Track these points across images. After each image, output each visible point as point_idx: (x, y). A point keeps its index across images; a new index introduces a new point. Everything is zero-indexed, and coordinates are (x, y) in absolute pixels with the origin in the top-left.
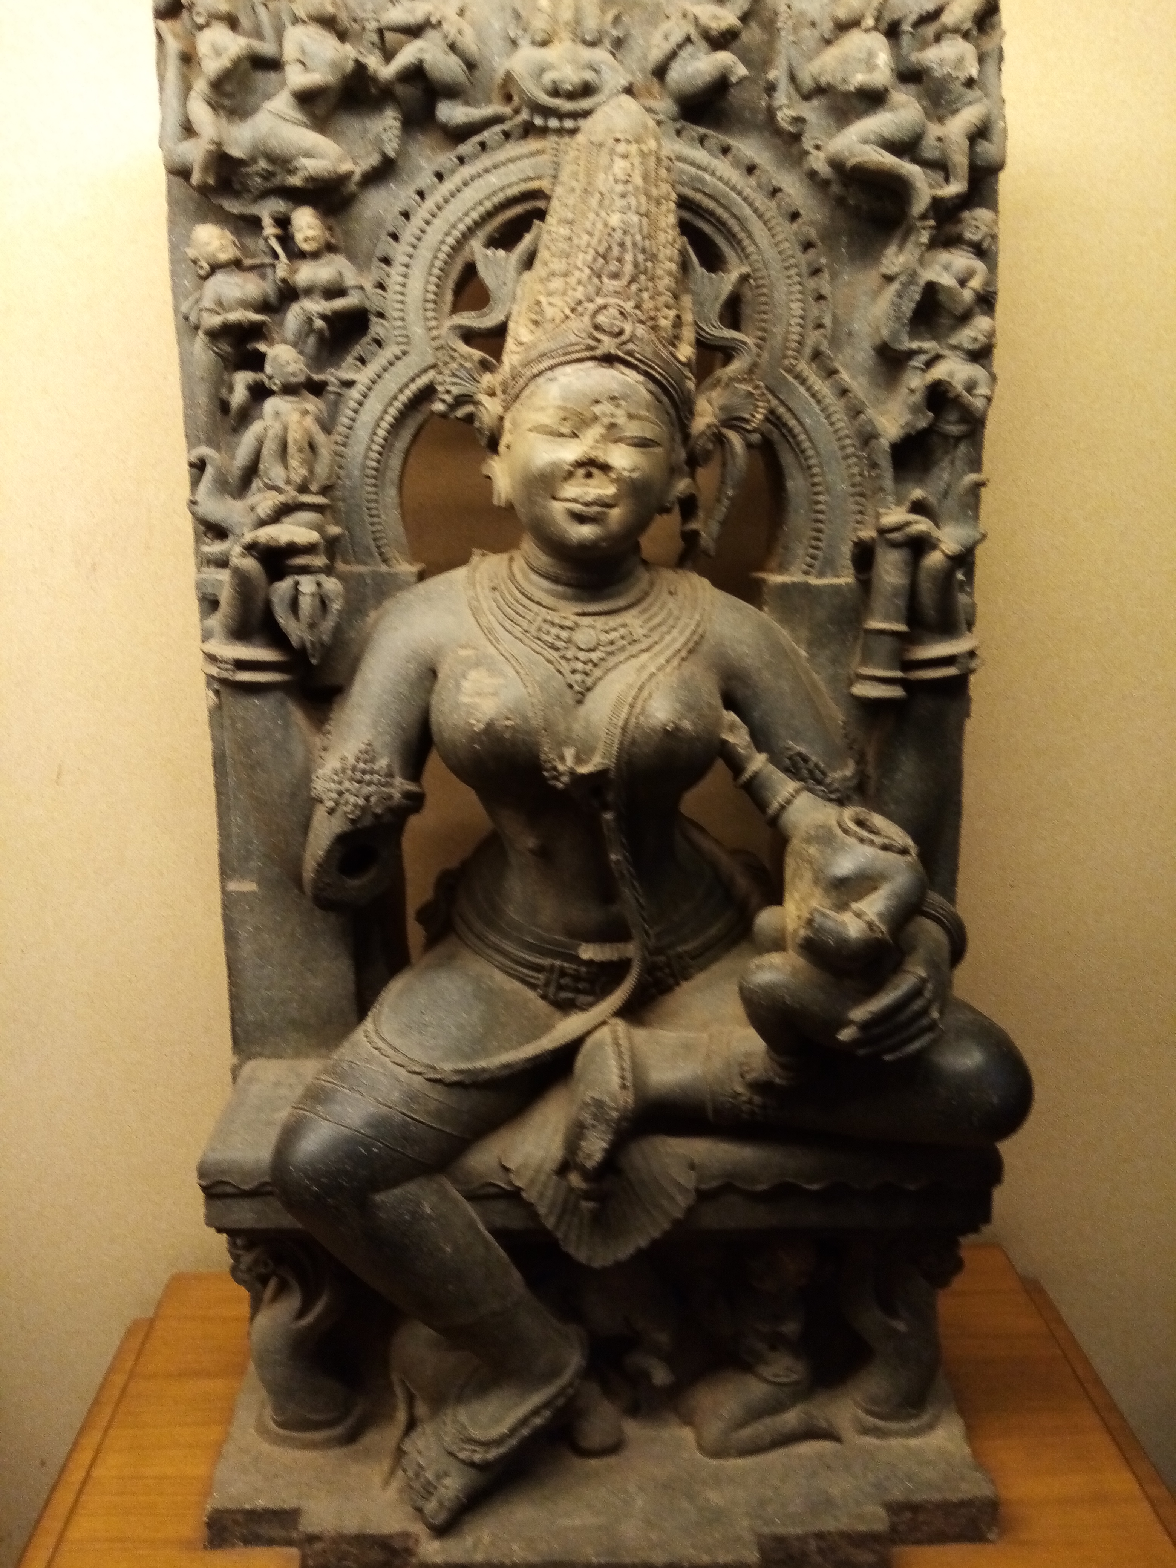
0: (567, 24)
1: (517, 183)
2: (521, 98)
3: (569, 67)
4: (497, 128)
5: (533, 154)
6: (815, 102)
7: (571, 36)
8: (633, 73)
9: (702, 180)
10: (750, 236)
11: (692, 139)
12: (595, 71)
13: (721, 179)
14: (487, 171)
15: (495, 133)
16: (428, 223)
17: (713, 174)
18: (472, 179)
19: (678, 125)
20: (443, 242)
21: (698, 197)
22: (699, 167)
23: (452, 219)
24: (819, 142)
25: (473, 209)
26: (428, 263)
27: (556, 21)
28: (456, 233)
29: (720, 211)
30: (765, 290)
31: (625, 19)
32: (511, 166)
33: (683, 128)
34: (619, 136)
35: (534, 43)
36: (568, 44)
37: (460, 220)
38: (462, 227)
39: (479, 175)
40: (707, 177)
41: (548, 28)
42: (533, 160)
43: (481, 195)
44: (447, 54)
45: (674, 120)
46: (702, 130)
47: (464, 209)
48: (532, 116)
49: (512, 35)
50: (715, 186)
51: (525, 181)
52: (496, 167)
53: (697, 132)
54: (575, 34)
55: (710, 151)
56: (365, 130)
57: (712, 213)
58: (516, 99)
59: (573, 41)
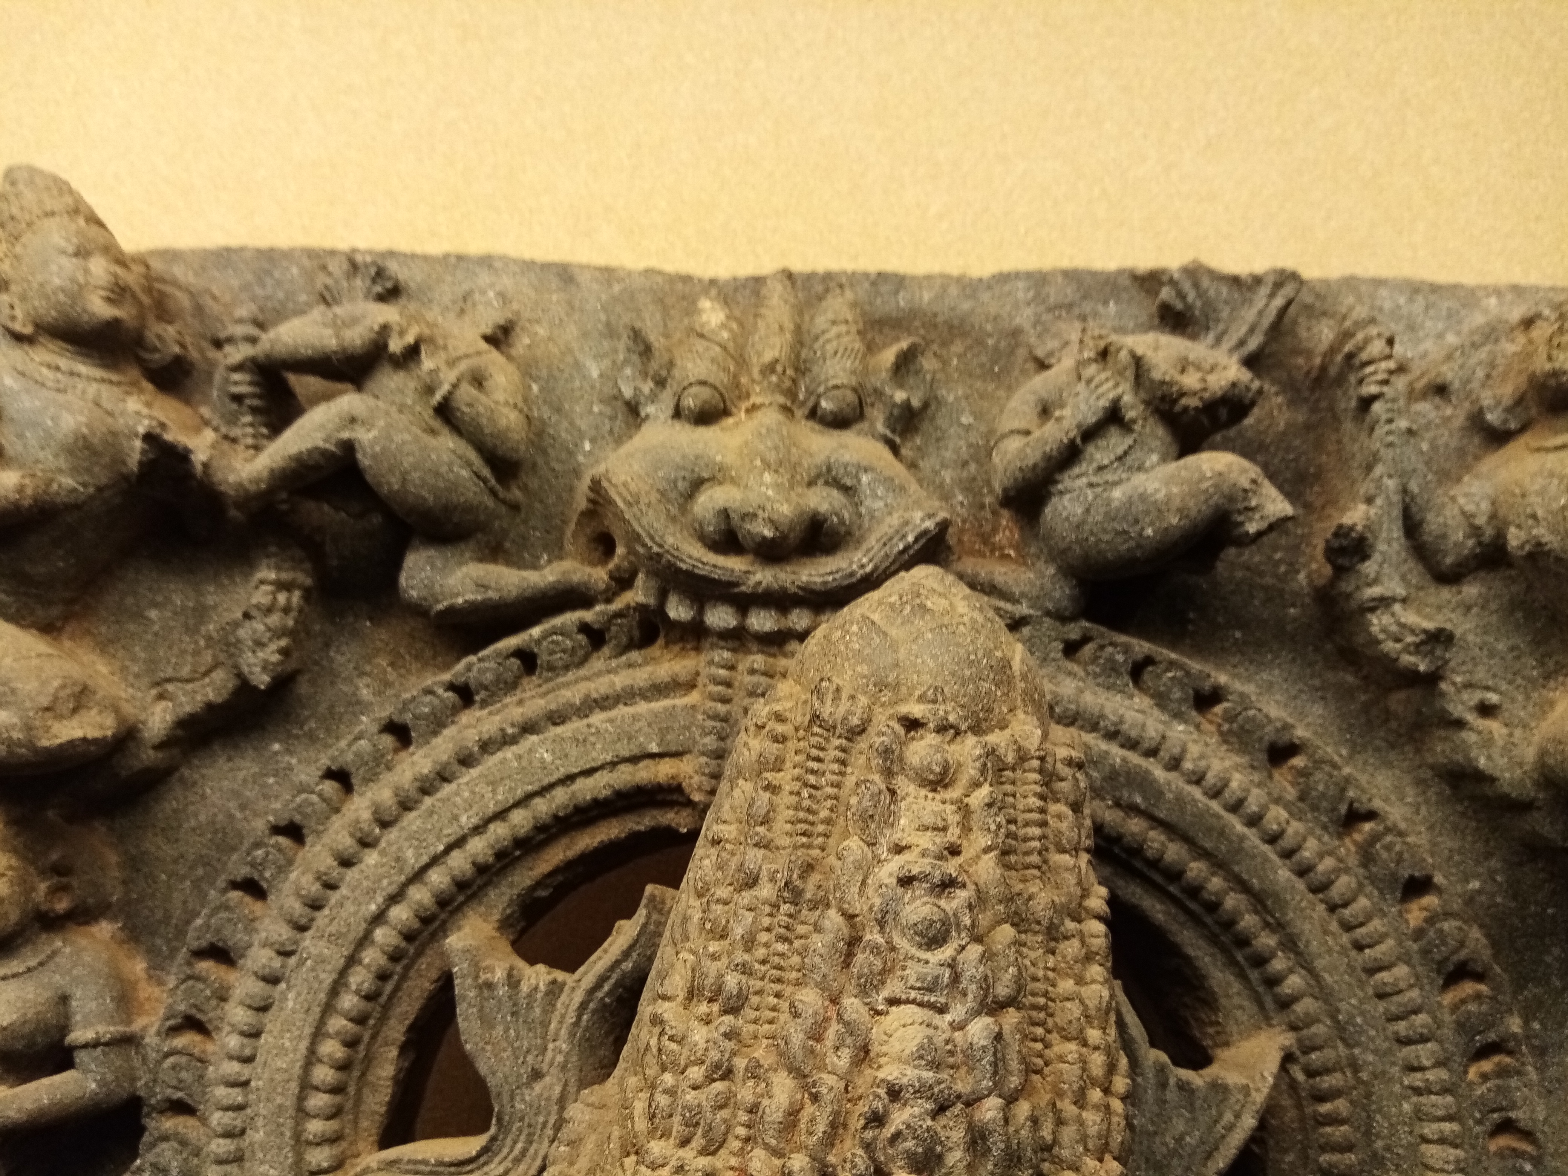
0: (770, 368)
1: (613, 765)
2: (631, 551)
3: (768, 477)
4: (570, 618)
5: (658, 690)
6: (1471, 590)
7: (781, 399)
8: (946, 498)
9: (1143, 781)
10: (1290, 944)
11: (1112, 668)
12: (847, 490)
13: (1198, 779)
14: (528, 728)
15: (562, 631)
16: (346, 862)
17: (1174, 764)
18: (487, 746)
19: (1074, 631)
20: (379, 918)
21: (1135, 825)
22: (1132, 744)
23: (413, 859)
24: (1493, 698)
25: (478, 830)
26: (328, 979)
27: (742, 362)
28: (420, 895)
29: (1196, 869)
30: (1341, 1105)
31: (928, 363)
32: (598, 718)
33: (1086, 639)
34: (917, 710)
35: (677, 414)
36: (770, 417)
37: (435, 860)
38: (438, 878)
39: (507, 740)
40: (1159, 773)
41: (721, 378)
42: (659, 705)
43: (502, 796)
44: (433, 432)
45: (1061, 617)
46: (1142, 647)
47: (452, 832)
48: (663, 596)
49: (628, 392)
50: (1180, 800)
51: (634, 760)
52: (557, 718)
53: (1127, 649)
54: (791, 393)
55: (1161, 700)
56: (201, 613)
57: (1176, 875)
58: (620, 550)
59: (786, 410)
